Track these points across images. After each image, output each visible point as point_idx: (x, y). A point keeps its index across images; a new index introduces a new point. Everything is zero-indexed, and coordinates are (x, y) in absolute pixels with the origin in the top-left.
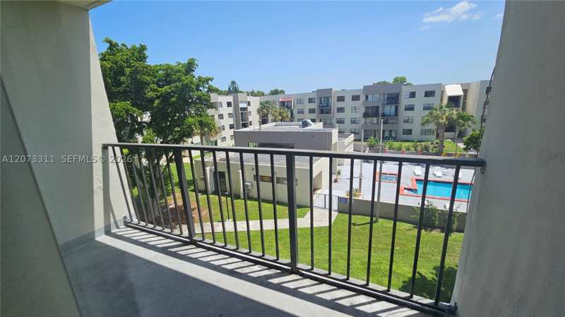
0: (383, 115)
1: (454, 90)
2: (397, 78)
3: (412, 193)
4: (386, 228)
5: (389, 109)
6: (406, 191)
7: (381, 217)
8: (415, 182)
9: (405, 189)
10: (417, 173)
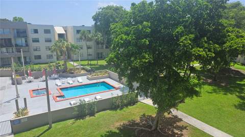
0: (16, 45)
1: (59, 30)
2: (16, 17)
3: (62, 99)
4: (59, 129)
5: (20, 41)
6: (58, 98)
7: (53, 123)
8: (60, 91)
9: (57, 97)
10: (59, 84)
